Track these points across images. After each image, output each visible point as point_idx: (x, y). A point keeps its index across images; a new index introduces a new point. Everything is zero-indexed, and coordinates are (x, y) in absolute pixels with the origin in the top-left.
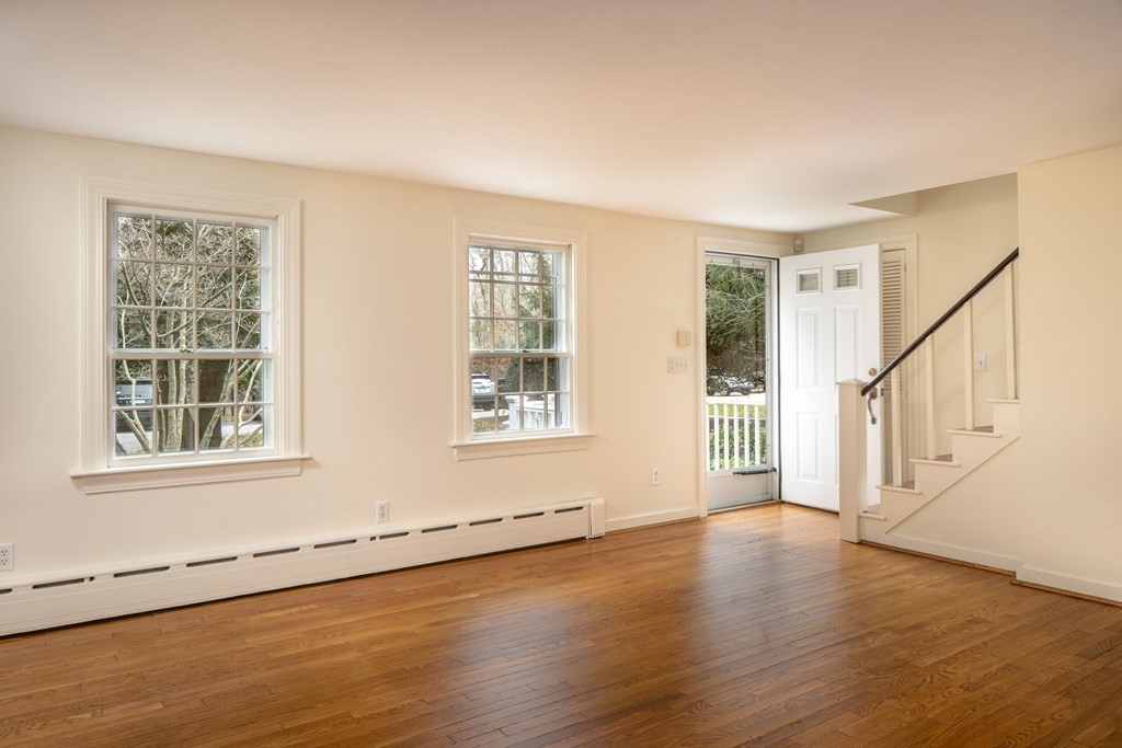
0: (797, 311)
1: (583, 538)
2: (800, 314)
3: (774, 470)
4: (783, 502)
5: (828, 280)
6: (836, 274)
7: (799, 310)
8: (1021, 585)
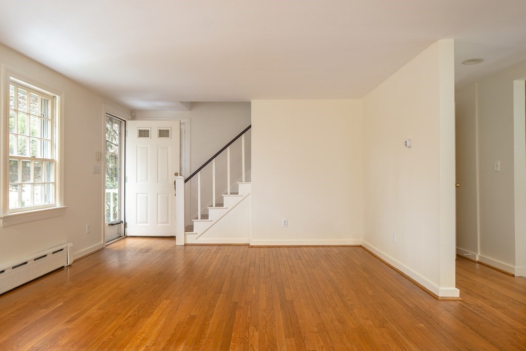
0: (137, 147)
1: (63, 267)
2: (138, 148)
3: (122, 222)
4: (127, 237)
5: (154, 133)
6: (158, 131)
7: (138, 146)
8: (252, 247)
